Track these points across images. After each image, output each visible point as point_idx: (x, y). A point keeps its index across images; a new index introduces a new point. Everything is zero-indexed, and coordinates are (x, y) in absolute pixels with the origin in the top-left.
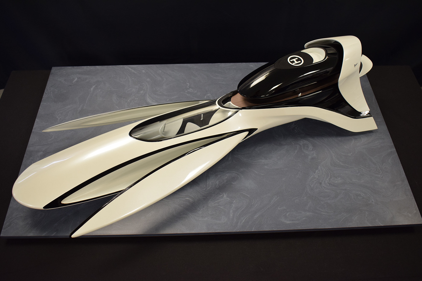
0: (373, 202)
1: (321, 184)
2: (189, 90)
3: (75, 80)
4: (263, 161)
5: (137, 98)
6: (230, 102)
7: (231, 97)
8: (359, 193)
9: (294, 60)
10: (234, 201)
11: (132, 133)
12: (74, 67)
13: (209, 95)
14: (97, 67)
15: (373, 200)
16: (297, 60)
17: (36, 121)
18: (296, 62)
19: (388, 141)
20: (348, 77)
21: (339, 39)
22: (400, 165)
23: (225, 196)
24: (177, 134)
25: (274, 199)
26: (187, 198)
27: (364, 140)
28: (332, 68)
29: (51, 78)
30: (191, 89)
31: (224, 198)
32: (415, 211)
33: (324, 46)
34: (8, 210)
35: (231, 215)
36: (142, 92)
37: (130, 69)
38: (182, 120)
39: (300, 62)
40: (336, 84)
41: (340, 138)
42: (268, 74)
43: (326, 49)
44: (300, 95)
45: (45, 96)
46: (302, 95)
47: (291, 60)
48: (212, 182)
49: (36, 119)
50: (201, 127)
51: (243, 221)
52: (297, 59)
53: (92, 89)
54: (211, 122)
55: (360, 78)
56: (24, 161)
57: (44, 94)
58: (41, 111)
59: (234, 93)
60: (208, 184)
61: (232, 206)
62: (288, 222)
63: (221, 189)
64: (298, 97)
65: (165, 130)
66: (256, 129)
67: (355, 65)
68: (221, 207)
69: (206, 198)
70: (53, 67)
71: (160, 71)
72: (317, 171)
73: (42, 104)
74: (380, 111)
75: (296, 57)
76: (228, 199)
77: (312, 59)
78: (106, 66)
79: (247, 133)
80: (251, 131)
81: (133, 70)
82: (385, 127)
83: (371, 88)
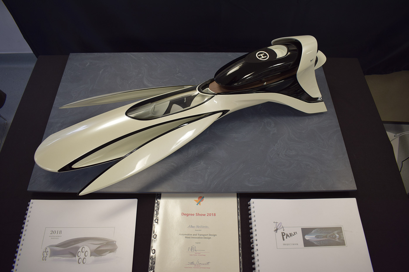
0: (319, 171)
1: (279, 155)
2: (178, 75)
3: (88, 64)
4: (234, 135)
5: (137, 81)
6: (208, 88)
7: (209, 84)
8: (309, 163)
9: (261, 55)
10: (209, 167)
11: (128, 113)
12: (88, 53)
13: (194, 79)
14: (106, 53)
15: (319, 169)
16: (264, 56)
17: (56, 98)
18: (263, 57)
19: (334, 121)
20: (306, 70)
21: (300, 38)
22: (343, 141)
23: (202, 163)
24: (164, 114)
25: (241, 166)
26: (172, 164)
27: (316, 119)
28: (292, 63)
29: (69, 62)
30: (180, 74)
31: (202, 164)
32: (351, 180)
33: (286, 44)
34: (33, 170)
35: (206, 179)
36: (140, 75)
37: (132, 56)
38: (169, 102)
39: (266, 57)
40: (295, 76)
41: (296, 118)
42: (241, 65)
43: (287, 47)
44: (265, 83)
45: (63, 78)
46: (267, 84)
47: (259, 55)
48: (192, 151)
49: (56, 96)
50: (184, 108)
51: (215, 184)
52: (264, 54)
53: (101, 72)
54: (193, 105)
55: (315, 70)
56: (46, 131)
57: (63, 75)
58: (60, 90)
59: (212, 81)
60: (189, 152)
61: (208, 171)
62: (251, 185)
63: (200, 157)
64: (263, 85)
65: (155, 110)
66: (228, 111)
67: (311, 61)
68: (199, 172)
69: (187, 164)
70: (70, 53)
71: (156, 58)
72: (276, 144)
73: (62, 84)
74: (330, 96)
75: (263, 53)
76: (204, 165)
77: (276, 55)
78: (113, 53)
79: (221, 113)
80: (224, 112)
81: (134, 57)
82: (333, 110)
83: (325, 77)
